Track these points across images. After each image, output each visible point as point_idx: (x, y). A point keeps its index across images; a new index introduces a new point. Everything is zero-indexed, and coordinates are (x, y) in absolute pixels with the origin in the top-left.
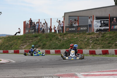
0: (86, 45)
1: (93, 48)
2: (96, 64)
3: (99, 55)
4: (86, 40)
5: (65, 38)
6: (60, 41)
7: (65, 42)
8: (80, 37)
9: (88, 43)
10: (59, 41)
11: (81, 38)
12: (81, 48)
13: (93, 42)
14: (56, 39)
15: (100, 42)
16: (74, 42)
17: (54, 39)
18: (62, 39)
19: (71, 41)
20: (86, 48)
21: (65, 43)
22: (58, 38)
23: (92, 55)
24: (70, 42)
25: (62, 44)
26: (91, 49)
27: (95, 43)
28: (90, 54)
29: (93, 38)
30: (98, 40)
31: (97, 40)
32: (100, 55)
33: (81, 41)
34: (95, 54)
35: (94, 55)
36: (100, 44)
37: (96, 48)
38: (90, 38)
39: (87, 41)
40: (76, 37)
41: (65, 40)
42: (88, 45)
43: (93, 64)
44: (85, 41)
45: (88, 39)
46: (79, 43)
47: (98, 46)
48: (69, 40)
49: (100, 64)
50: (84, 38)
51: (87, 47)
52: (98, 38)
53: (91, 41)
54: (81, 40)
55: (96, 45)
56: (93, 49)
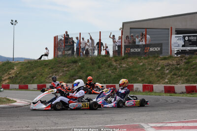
0: (158, 77)
1: (170, 82)
2: (176, 109)
3: (181, 93)
4: (159, 68)
5: (124, 65)
6: (115, 71)
7: (124, 71)
8: (149, 64)
9: (163, 73)
10: (114, 69)
11: (151, 65)
12: (150, 82)
13: (171, 72)
14: (109, 66)
15: (182, 72)
16: (139, 71)
17: (105, 66)
18: (119, 67)
19: (134, 70)
20: (158, 82)
21: (123, 73)
22: (112, 65)
23: (169, 94)
24: (132, 71)
25: (118, 75)
26: (167, 83)
27: (175, 74)
28: (165, 92)
29: (170, 64)
30: (179, 69)
31: (177, 69)
32: (182, 95)
33: (150, 71)
34: (174, 92)
35: (172, 94)
36: (182, 75)
37: (176, 83)
38: (166, 66)
39: (160, 70)
40: (141, 64)
41: (123, 68)
42: (163, 77)
43: (171, 109)
44: (158, 70)
45: (163, 68)
46: (147, 73)
47: (179, 78)
48: (130, 69)
49: (182, 109)
50: (156, 65)
51: (161, 80)
52: (178, 66)
53: (167, 70)
54: (150, 69)
55: (175, 77)
56: (170, 84)
